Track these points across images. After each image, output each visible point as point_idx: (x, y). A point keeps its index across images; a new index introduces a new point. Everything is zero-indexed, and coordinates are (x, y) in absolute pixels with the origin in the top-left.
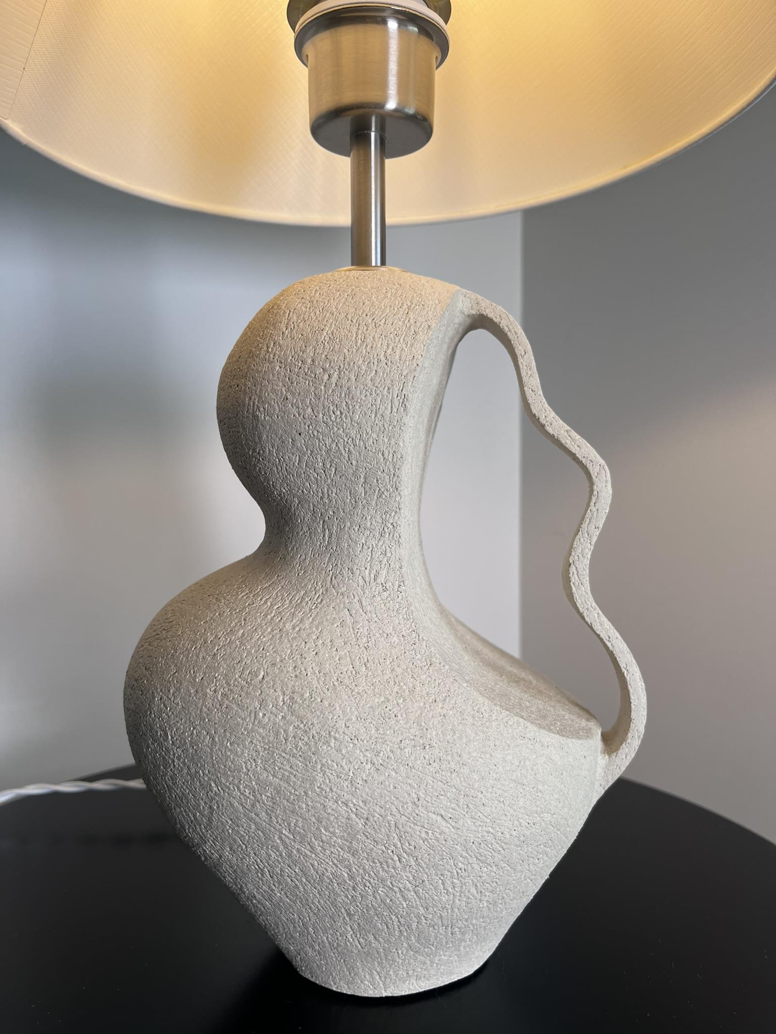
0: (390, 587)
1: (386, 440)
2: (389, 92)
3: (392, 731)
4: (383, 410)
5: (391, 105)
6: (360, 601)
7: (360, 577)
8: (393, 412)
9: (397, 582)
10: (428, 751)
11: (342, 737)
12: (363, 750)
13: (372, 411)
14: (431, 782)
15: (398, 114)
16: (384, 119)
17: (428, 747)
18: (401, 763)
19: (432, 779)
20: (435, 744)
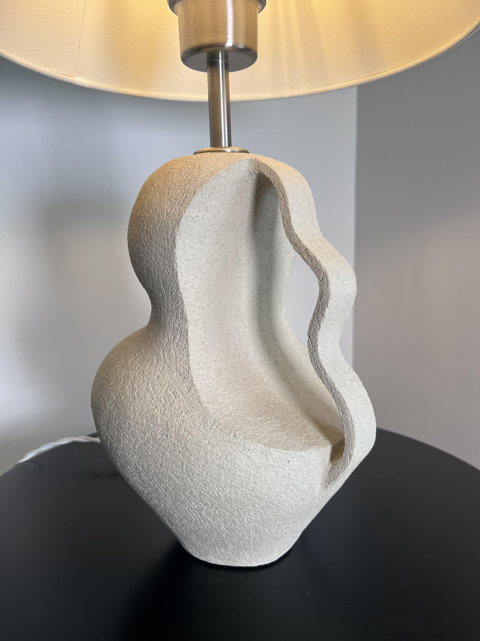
0: (180, 345)
1: (168, 262)
2: (228, 36)
3: (153, 425)
4: (164, 245)
5: (229, 44)
6: (163, 351)
7: (167, 338)
8: (169, 246)
9: (184, 342)
10: (168, 438)
11: (131, 422)
12: (139, 431)
13: (159, 246)
14: (169, 456)
15: (234, 48)
16: (226, 53)
17: (169, 436)
18: (155, 442)
19: (169, 454)
20: (173, 436)
